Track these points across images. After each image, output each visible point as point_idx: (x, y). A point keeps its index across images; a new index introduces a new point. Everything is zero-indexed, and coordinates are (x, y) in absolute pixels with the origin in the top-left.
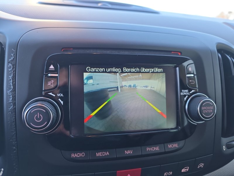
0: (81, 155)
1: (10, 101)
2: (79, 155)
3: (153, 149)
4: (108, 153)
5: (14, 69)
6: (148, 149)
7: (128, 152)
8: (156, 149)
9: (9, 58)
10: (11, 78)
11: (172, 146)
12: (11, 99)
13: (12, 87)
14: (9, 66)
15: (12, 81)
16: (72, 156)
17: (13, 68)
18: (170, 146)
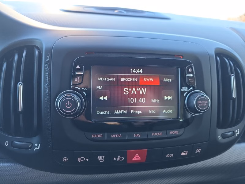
0: (99, 136)
1: (46, 93)
2: (98, 136)
3: (157, 134)
4: (120, 136)
5: (50, 68)
6: (153, 134)
7: (137, 136)
8: (160, 134)
9: (45, 59)
10: (47, 75)
11: (173, 133)
12: (47, 91)
13: (48, 82)
14: (46, 65)
15: (48, 77)
16: (93, 136)
17: (48, 67)
18: (171, 133)
